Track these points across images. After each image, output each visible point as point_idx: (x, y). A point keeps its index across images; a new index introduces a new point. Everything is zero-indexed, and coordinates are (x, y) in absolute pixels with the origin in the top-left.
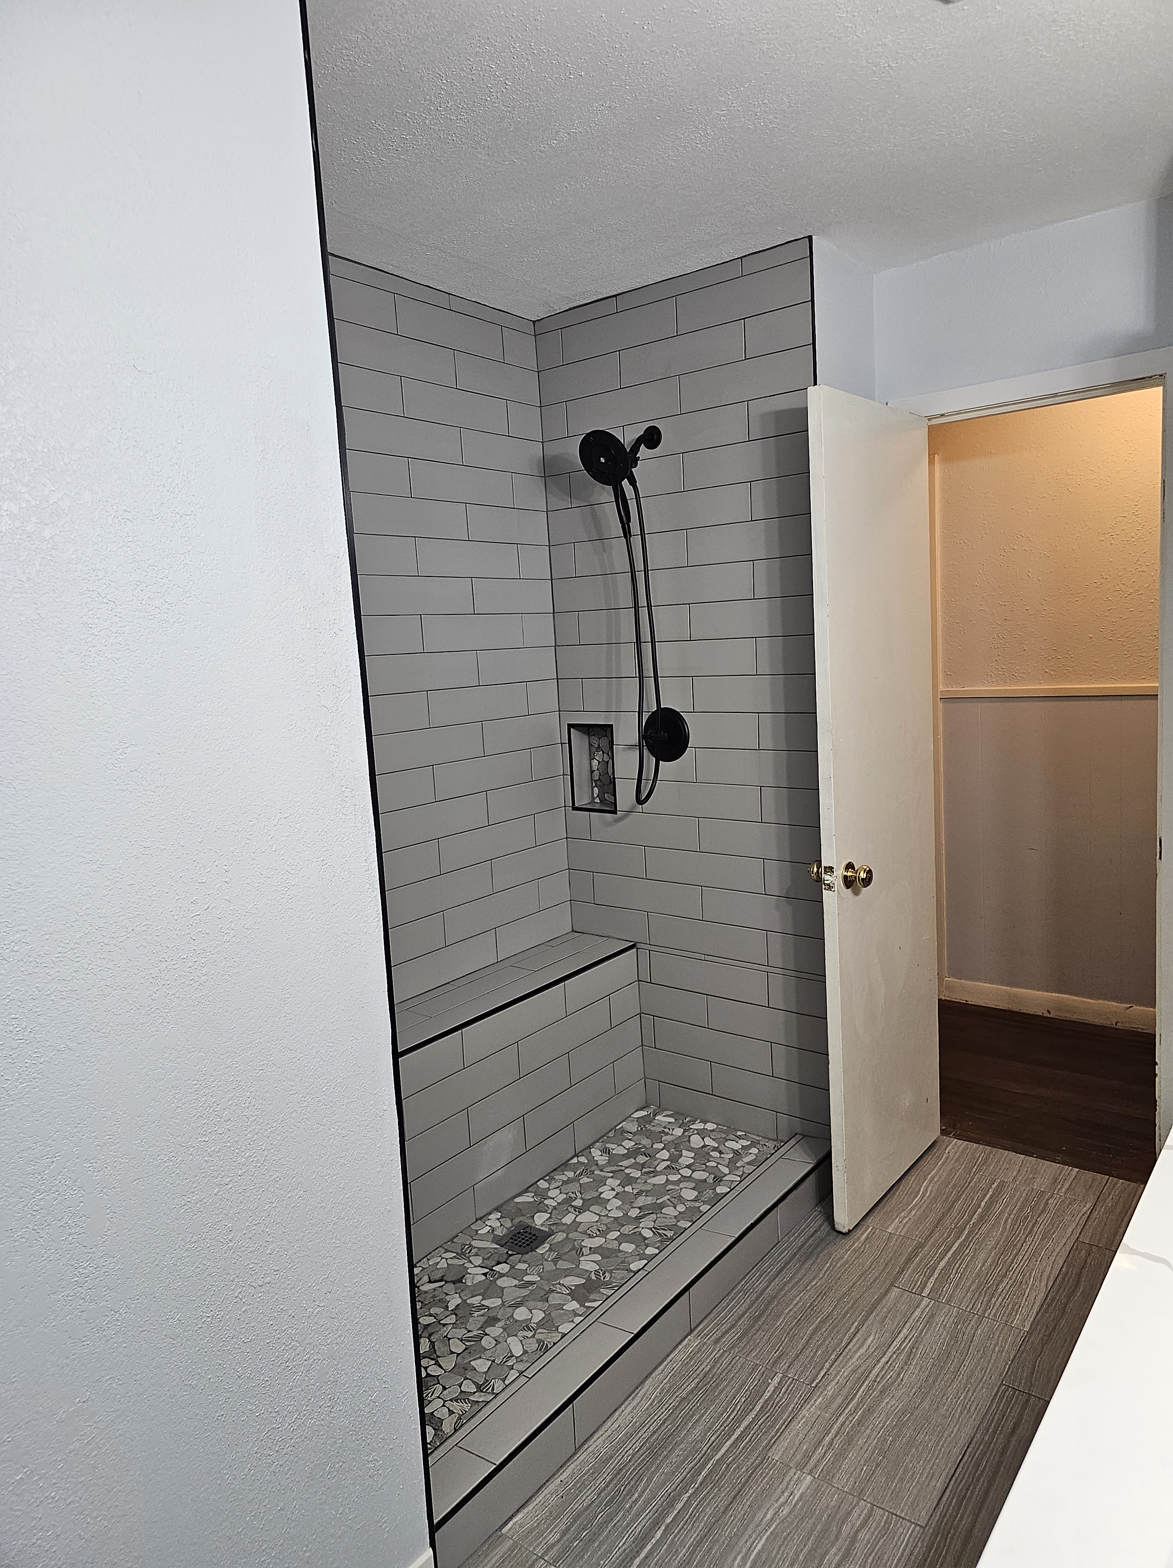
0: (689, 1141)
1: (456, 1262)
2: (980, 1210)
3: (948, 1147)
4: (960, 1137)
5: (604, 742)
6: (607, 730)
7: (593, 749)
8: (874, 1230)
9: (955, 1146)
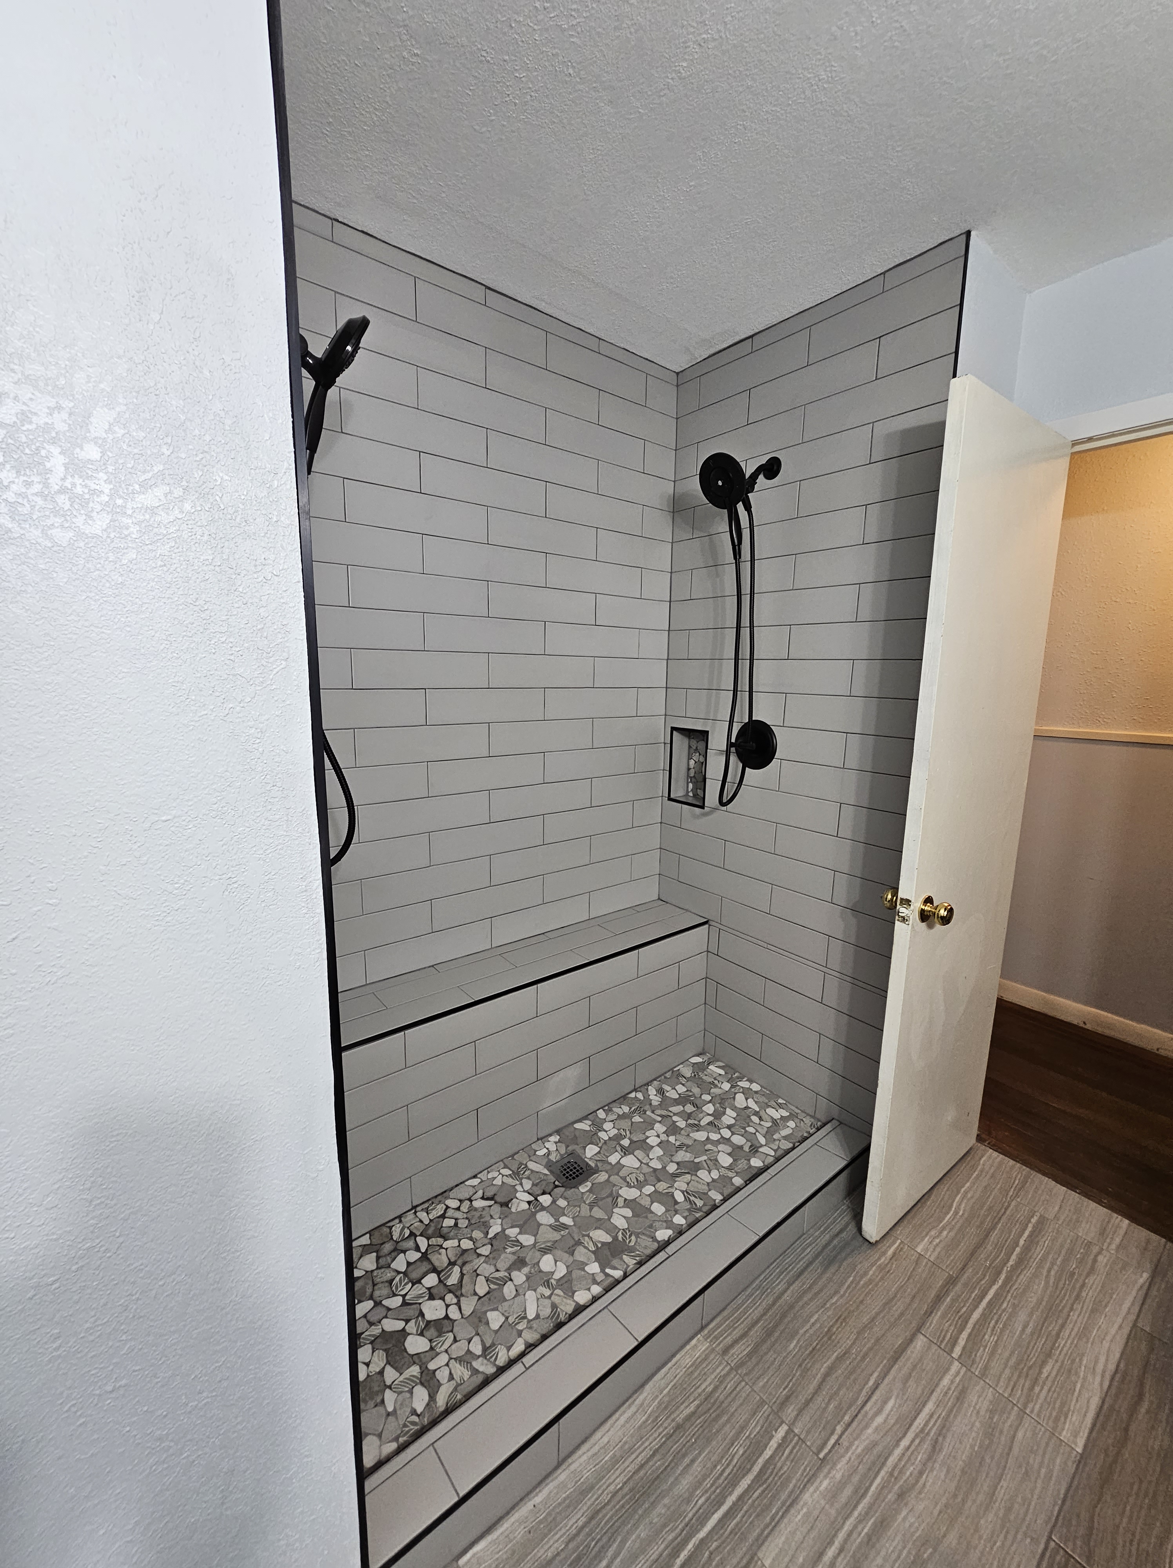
0: (734, 1098)
1: (510, 1181)
2: (1018, 1250)
3: (982, 1156)
4: (995, 1148)
5: (701, 745)
6: (703, 735)
7: (692, 751)
8: (902, 1246)
9: (991, 1158)
